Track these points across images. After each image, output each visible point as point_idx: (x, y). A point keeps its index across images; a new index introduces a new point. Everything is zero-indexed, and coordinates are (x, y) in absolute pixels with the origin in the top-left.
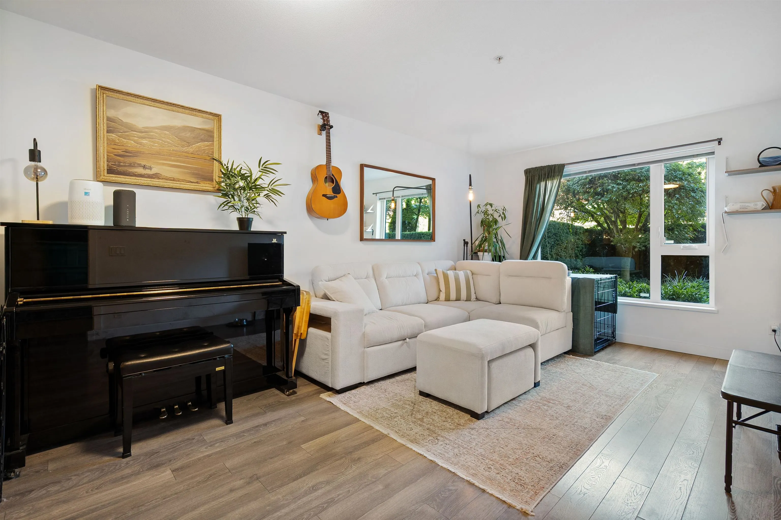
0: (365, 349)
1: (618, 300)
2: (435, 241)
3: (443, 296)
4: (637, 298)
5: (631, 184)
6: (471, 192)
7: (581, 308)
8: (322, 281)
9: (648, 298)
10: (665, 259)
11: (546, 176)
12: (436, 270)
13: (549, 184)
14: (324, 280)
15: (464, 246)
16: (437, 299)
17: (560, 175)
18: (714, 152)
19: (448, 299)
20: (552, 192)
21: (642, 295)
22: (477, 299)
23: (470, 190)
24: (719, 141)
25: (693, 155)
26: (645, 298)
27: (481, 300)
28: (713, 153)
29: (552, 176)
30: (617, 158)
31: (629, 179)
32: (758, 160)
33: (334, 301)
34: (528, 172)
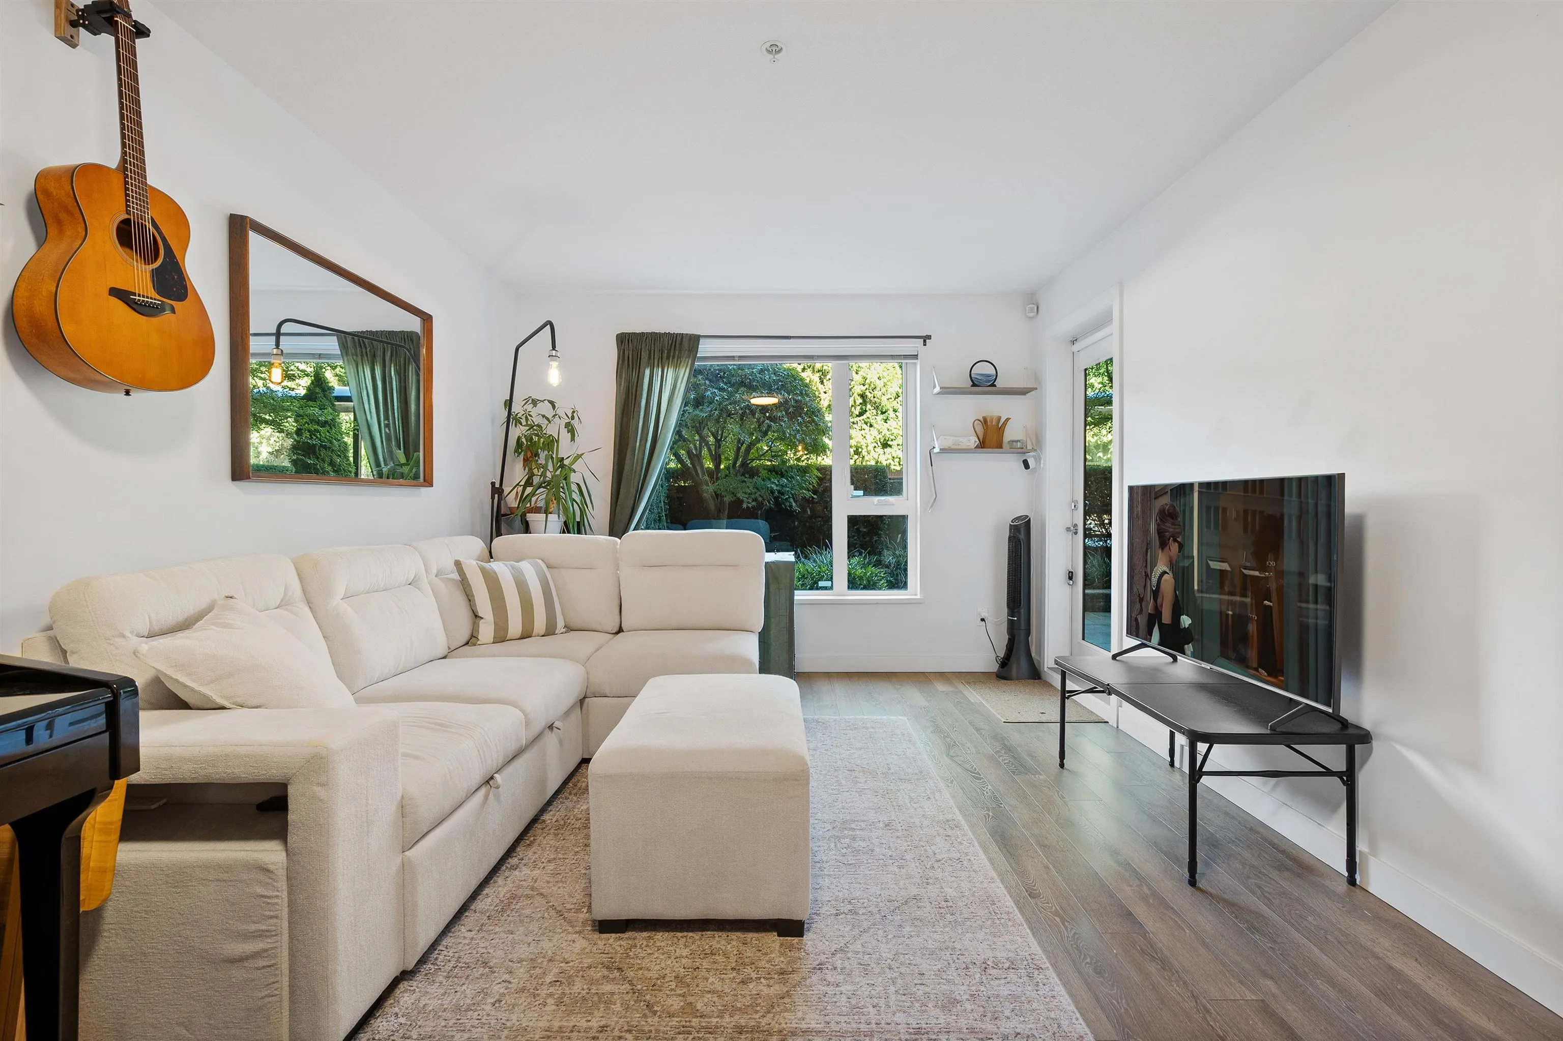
0: (406, 853)
1: (796, 598)
2: (431, 485)
3: (486, 631)
4: (801, 590)
5: (740, 392)
6: (554, 364)
7: (772, 620)
8: (124, 636)
9: (831, 588)
10: (853, 521)
11: (665, 355)
12: (458, 564)
13: (670, 374)
14: (132, 632)
15: (493, 498)
16: (472, 640)
17: (691, 356)
18: (917, 355)
19: (501, 637)
20: (677, 390)
21: (821, 584)
22: (569, 629)
23: (551, 361)
24: (926, 339)
25: (892, 355)
26: (825, 588)
27: (575, 628)
28: (916, 357)
29: (676, 357)
30: (792, 340)
31: (736, 382)
32: (970, 375)
33: (223, 708)
34: (624, 340)
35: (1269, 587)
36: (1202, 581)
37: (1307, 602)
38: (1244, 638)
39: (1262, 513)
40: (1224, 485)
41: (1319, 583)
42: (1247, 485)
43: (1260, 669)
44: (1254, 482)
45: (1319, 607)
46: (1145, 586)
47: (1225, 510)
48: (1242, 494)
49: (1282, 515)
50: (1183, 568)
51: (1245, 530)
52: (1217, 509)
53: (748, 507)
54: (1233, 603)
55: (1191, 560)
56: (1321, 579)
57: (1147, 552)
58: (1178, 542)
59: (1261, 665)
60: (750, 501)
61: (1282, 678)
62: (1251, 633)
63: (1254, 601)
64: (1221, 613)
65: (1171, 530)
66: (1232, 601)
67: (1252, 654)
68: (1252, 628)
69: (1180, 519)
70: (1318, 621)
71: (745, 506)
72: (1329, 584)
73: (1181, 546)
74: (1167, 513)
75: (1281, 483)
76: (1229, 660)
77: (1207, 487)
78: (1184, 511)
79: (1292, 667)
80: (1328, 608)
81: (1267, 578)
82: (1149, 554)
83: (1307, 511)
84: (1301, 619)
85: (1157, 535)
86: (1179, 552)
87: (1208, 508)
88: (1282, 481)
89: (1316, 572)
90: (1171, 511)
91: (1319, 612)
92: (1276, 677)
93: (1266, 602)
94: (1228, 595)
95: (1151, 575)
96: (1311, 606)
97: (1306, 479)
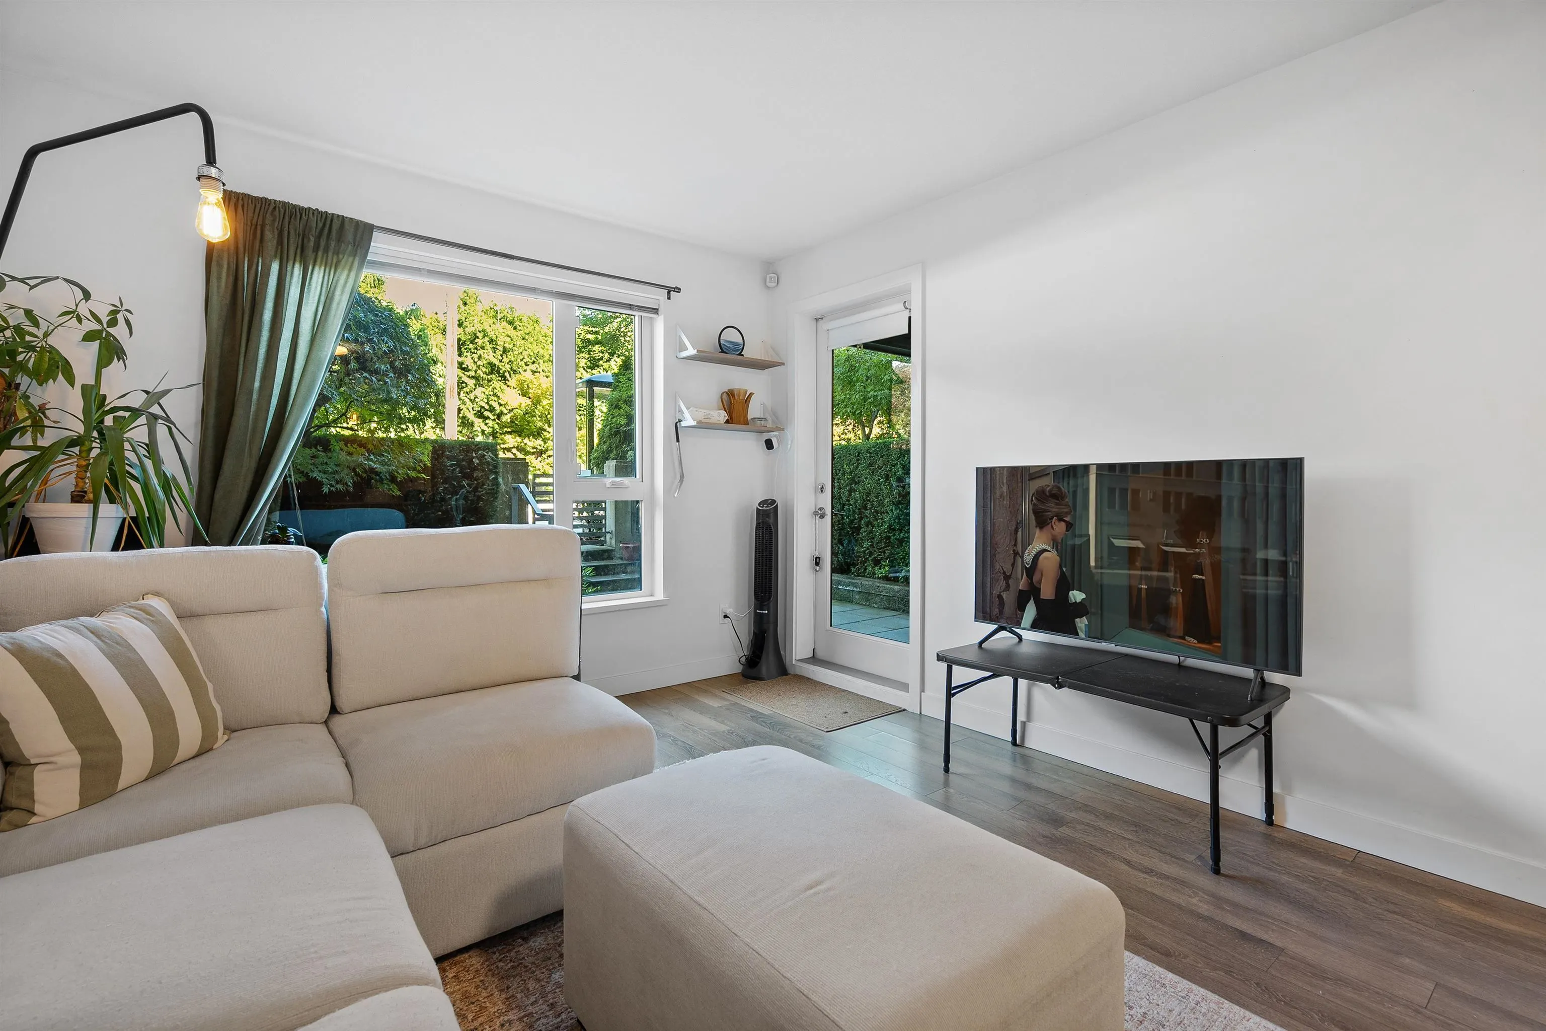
11: (309, 246)
13: (319, 278)
24: (672, 291)
28: (655, 311)
29: (329, 254)
30: (515, 261)
32: (719, 341)
34: (244, 206)
35: (1201, 562)
36: (1102, 558)
37: (1255, 574)
38: (1166, 610)
39: (1189, 495)
40: (1136, 467)
41: (1269, 558)
42: (1167, 467)
43: (1186, 637)
44: (1179, 465)
45: (1270, 578)
46: (1013, 565)
47: (1136, 492)
48: (1162, 477)
49: (1219, 498)
50: (1073, 547)
51: (1166, 509)
52: (1124, 491)
53: (330, 491)
54: (1148, 579)
55: (1086, 539)
56: (1273, 554)
57: (1016, 531)
58: (1064, 521)
59: (1188, 632)
60: (333, 483)
61: (1219, 645)
62: (1174, 605)
63: (1178, 576)
64: (1130, 587)
65: (1054, 510)
66: (1146, 576)
67: (1177, 624)
68: (1176, 601)
69: (1068, 500)
70: (1269, 592)
71: (326, 490)
72: (1283, 559)
73: (1069, 526)
74: (1048, 494)
75: (1218, 465)
76: (1141, 630)
77: (1108, 470)
78: (1075, 493)
79: (1233, 634)
80: (1282, 579)
81: (1198, 555)
82: (1020, 534)
83: (1254, 494)
84: (1244, 590)
85: (1033, 517)
86: (1066, 531)
87: (1112, 491)
88: (1219, 464)
89: (1266, 547)
90: (1053, 492)
91: (1270, 584)
92: (1210, 643)
93: (1196, 576)
94: (1141, 570)
95: (1023, 553)
96: (1260, 578)
97: (1253, 461)
